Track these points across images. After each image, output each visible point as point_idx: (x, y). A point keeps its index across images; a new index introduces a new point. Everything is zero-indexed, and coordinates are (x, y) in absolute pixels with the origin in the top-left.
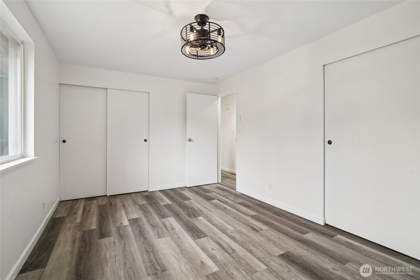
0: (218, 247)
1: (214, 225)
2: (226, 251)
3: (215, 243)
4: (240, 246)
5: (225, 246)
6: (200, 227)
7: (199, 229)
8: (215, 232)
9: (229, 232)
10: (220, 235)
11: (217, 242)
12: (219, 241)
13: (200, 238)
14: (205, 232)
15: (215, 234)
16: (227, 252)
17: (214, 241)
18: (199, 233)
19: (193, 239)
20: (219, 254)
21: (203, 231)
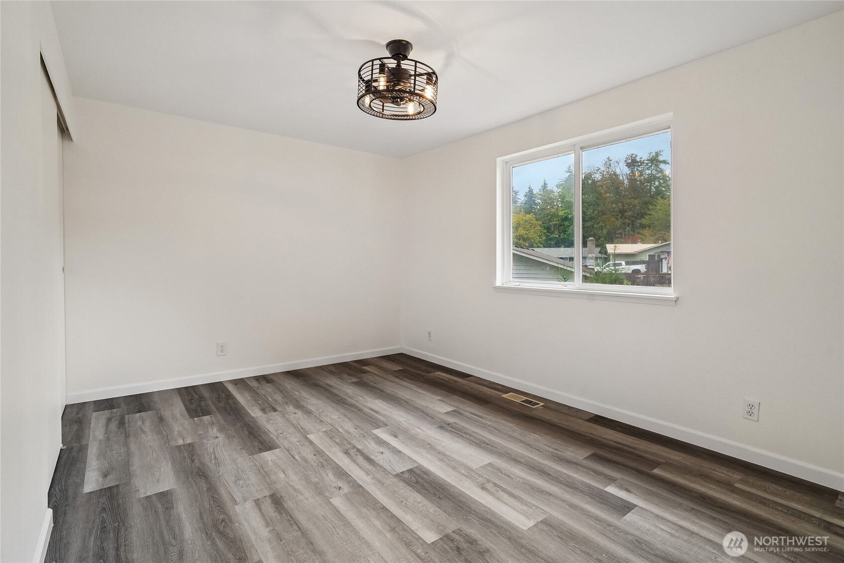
0: (372, 457)
1: (384, 508)
2: (359, 452)
3: (378, 462)
4: (332, 460)
5: (360, 459)
6: (419, 497)
7: (419, 492)
8: (379, 486)
9: (346, 489)
10: (368, 479)
11: (376, 465)
12: (370, 467)
13: (410, 471)
14: (402, 484)
15: (379, 481)
16: (358, 450)
17: (381, 467)
18: (417, 482)
19: (423, 466)
20: (371, 447)
21: (408, 488)
